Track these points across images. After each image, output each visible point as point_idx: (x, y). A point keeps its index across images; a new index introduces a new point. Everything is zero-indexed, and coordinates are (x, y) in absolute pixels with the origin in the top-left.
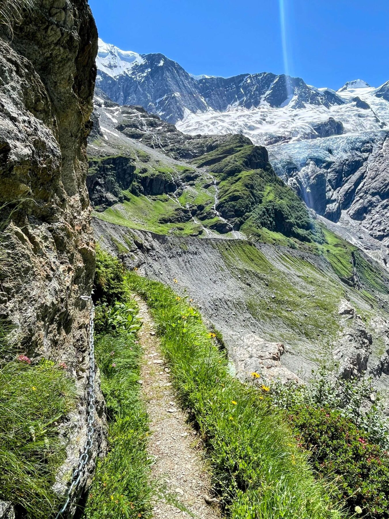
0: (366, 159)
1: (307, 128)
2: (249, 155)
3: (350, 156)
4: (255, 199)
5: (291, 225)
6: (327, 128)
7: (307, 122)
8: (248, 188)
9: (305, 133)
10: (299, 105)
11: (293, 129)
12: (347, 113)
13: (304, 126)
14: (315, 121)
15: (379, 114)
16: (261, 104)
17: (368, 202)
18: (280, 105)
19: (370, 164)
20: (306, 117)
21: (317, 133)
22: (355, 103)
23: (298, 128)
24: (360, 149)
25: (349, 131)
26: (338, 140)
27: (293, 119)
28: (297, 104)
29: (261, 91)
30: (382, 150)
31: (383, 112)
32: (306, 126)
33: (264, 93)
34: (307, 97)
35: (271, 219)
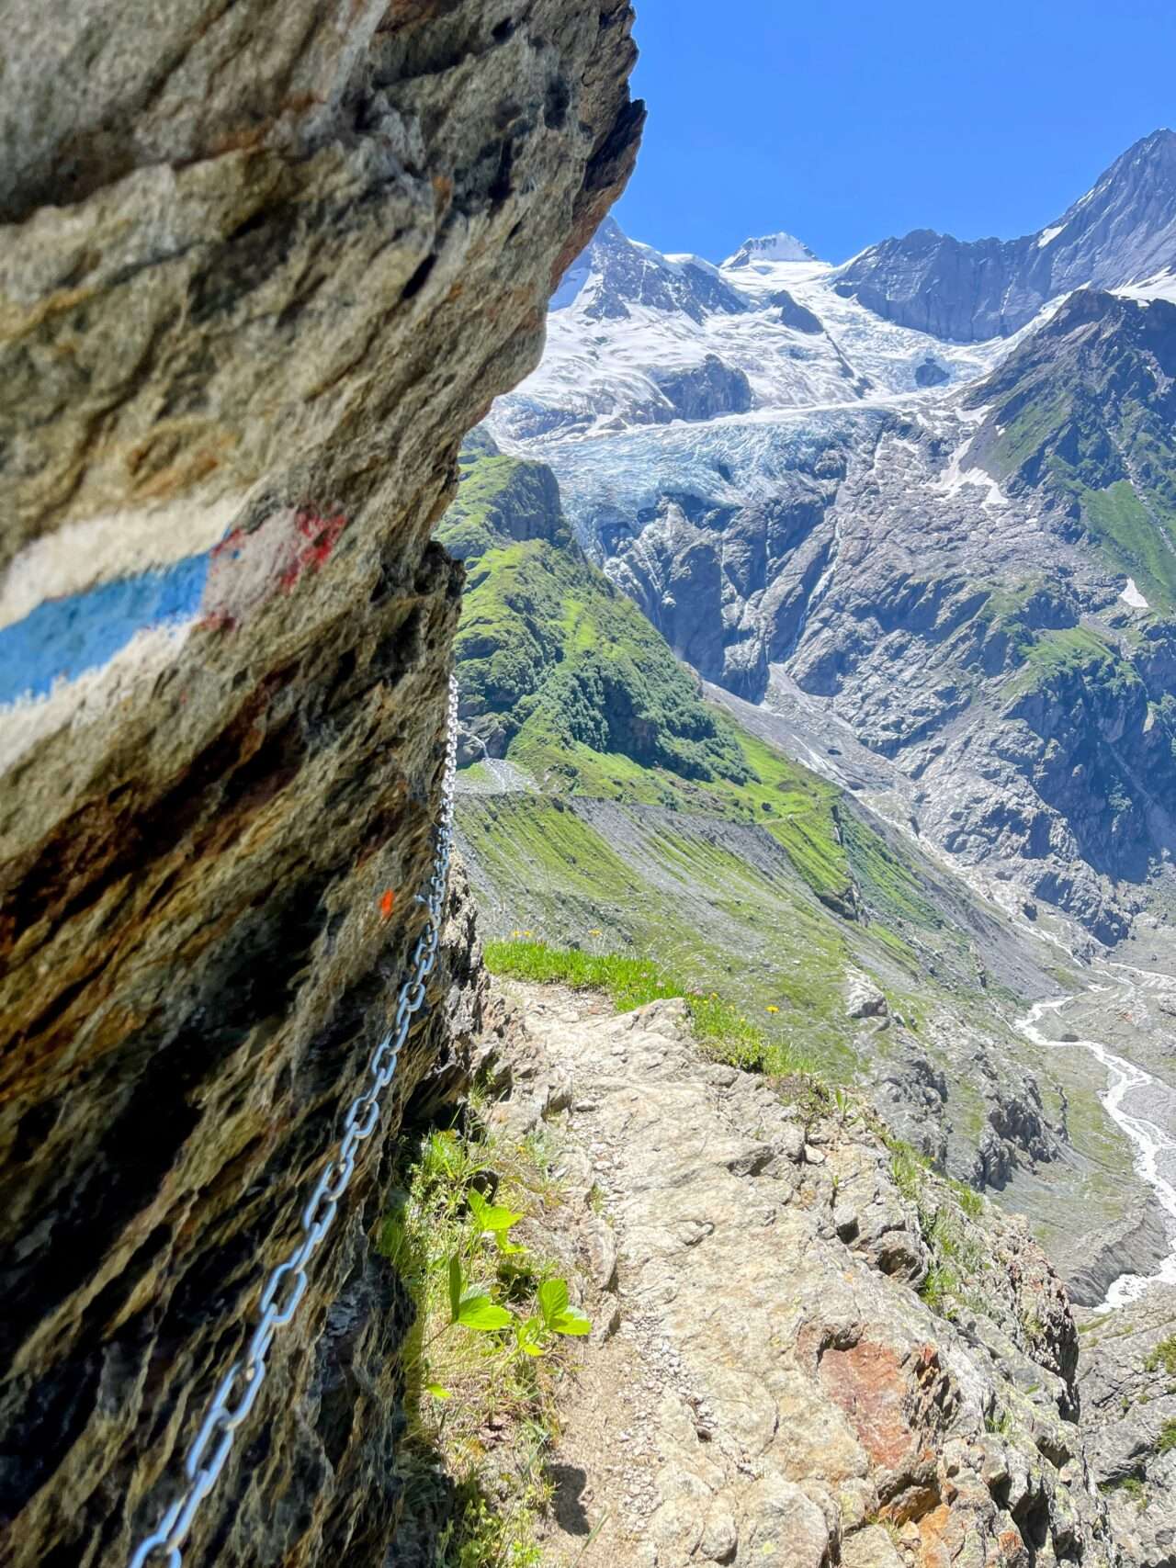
0: (831, 499)
1: (640, 385)
2: (503, 493)
3: (784, 488)
4: (544, 648)
5: (653, 728)
6: (702, 388)
7: (639, 367)
8: (518, 610)
9: (635, 403)
10: (609, 308)
11: (598, 387)
12: (756, 343)
13: (630, 380)
14: (663, 362)
15: (850, 352)
17: (847, 637)
19: (842, 516)
20: (635, 348)
21: (671, 405)
22: (778, 311)
23: (611, 384)
24: (811, 466)
25: (768, 402)
26: (746, 435)
27: (593, 354)
28: (601, 302)
30: (873, 472)
31: (860, 345)
32: (636, 378)
34: (631, 281)
35: (596, 713)
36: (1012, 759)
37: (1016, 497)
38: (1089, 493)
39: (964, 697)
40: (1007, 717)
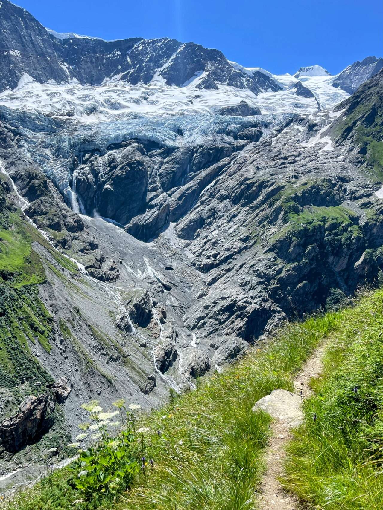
7: (208, 106)
16: (153, 80)
17: (209, 210)
18: (183, 83)
22: (295, 90)
28: (203, 82)
29: (156, 62)
33: (162, 66)
36: (259, 276)
37: (338, 146)
38: (375, 143)
39: (252, 242)
40: (266, 252)
